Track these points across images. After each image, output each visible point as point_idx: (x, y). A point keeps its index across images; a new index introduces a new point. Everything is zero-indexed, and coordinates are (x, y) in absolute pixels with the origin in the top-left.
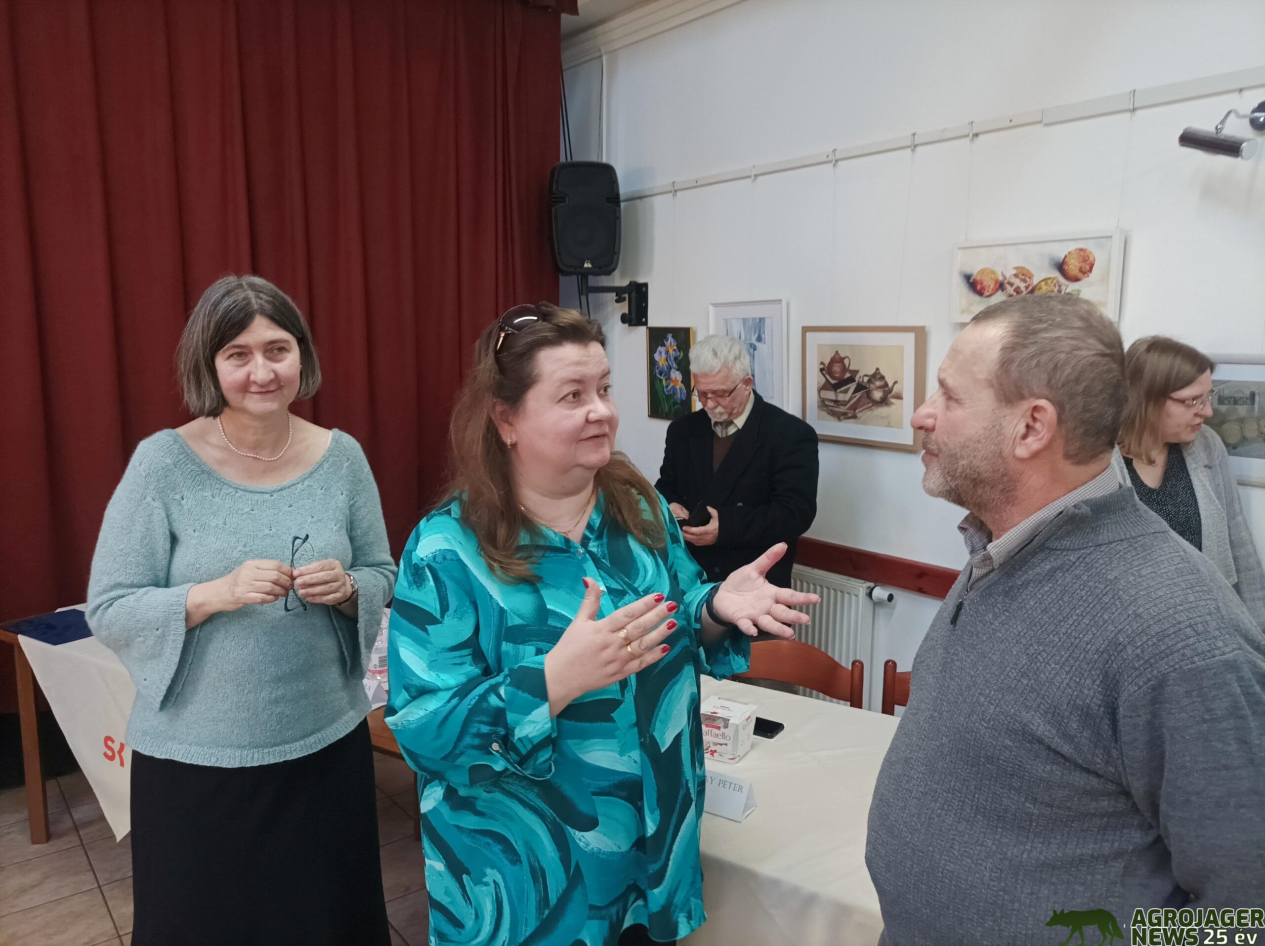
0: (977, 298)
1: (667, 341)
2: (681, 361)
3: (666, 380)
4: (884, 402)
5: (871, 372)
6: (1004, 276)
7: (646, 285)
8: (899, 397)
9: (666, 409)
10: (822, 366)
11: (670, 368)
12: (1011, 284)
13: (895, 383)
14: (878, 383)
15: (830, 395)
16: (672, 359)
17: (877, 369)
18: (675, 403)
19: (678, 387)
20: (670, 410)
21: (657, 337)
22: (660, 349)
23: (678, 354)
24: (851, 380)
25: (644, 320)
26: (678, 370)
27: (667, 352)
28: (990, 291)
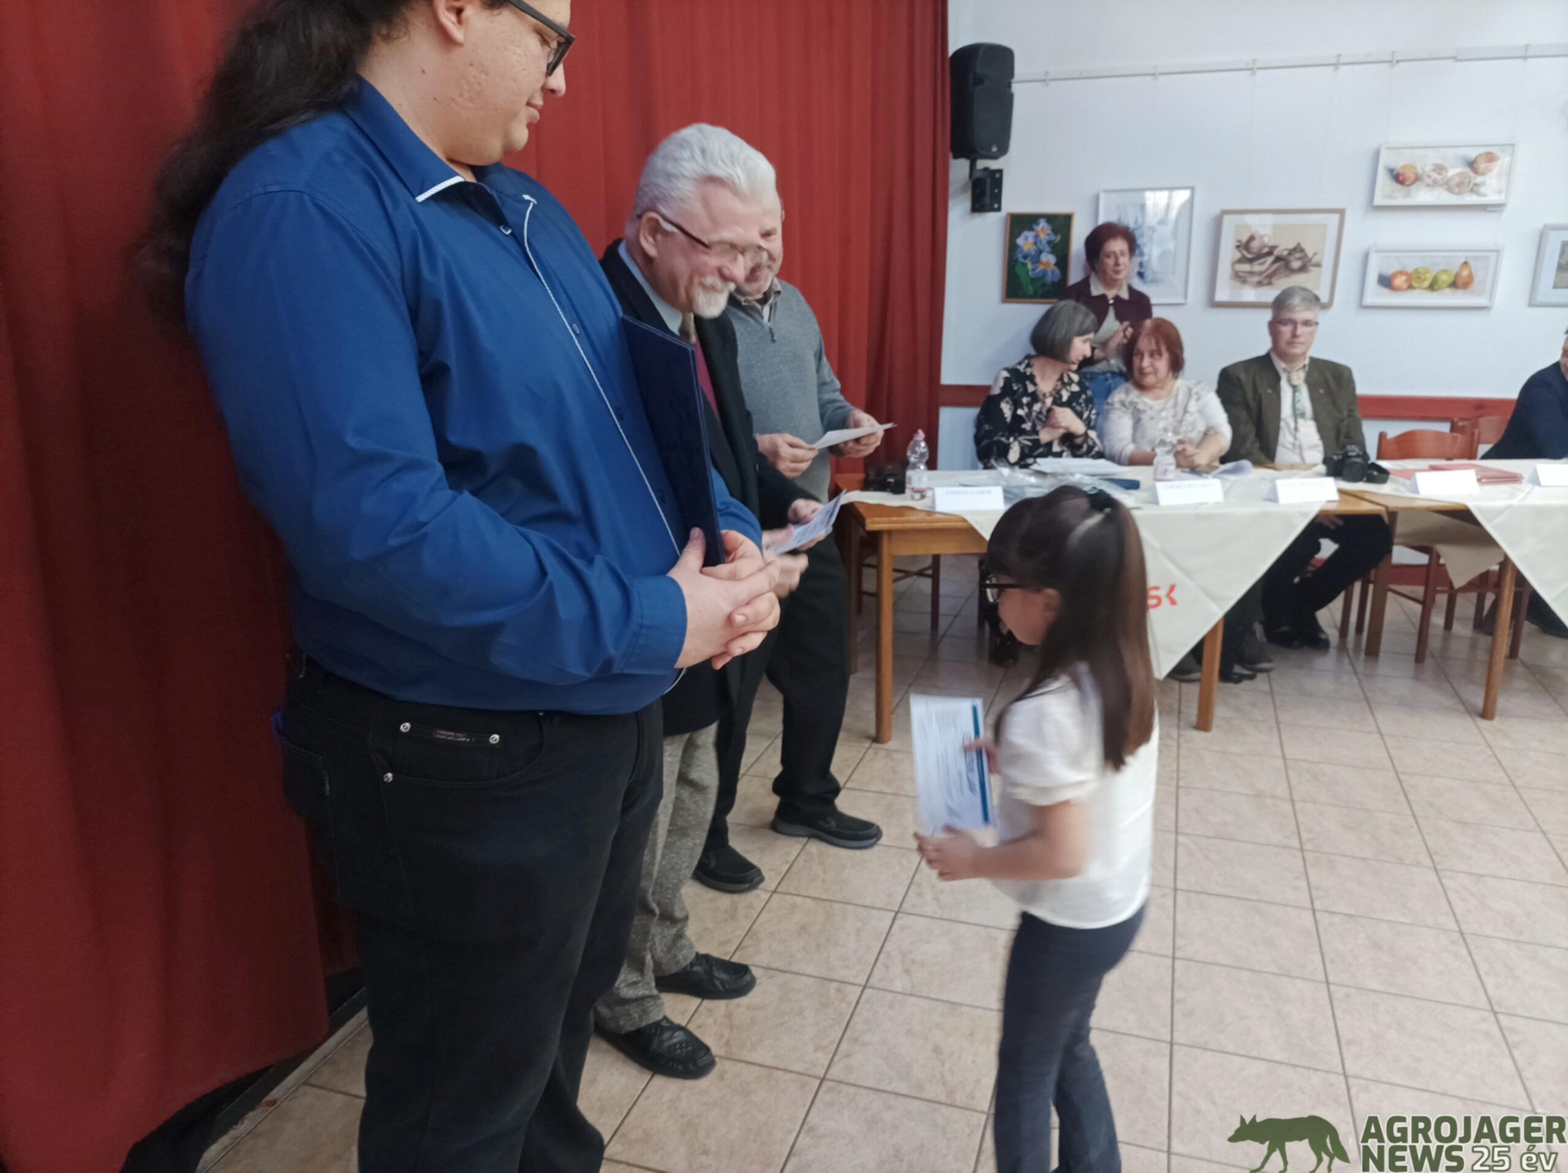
0: (1399, 186)
1: (1038, 224)
2: (1057, 244)
3: (1033, 263)
4: (1303, 269)
5: (1292, 246)
6: (1422, 169)
7: (1000, 171)
8: (1318, 265)
9: (1030, 290)
10: (1238, 244)
11: (1040, 252)
12: (1429, 177)
13: (1315, 254)
14: (1298, 255)
15: (1246, 267)
16: (1044, 242)
17: (1299, 244)
18: (1044, 285)
19: (1049, 270)
20: (1036, 292)
21: (1020, 223)
22: (1026, 233)
23: (1053, 237)
24: (1270, 253)
25: (996, 206)
26: (1052, 253)
27: (1037, 237)
28: (1411, 181)
